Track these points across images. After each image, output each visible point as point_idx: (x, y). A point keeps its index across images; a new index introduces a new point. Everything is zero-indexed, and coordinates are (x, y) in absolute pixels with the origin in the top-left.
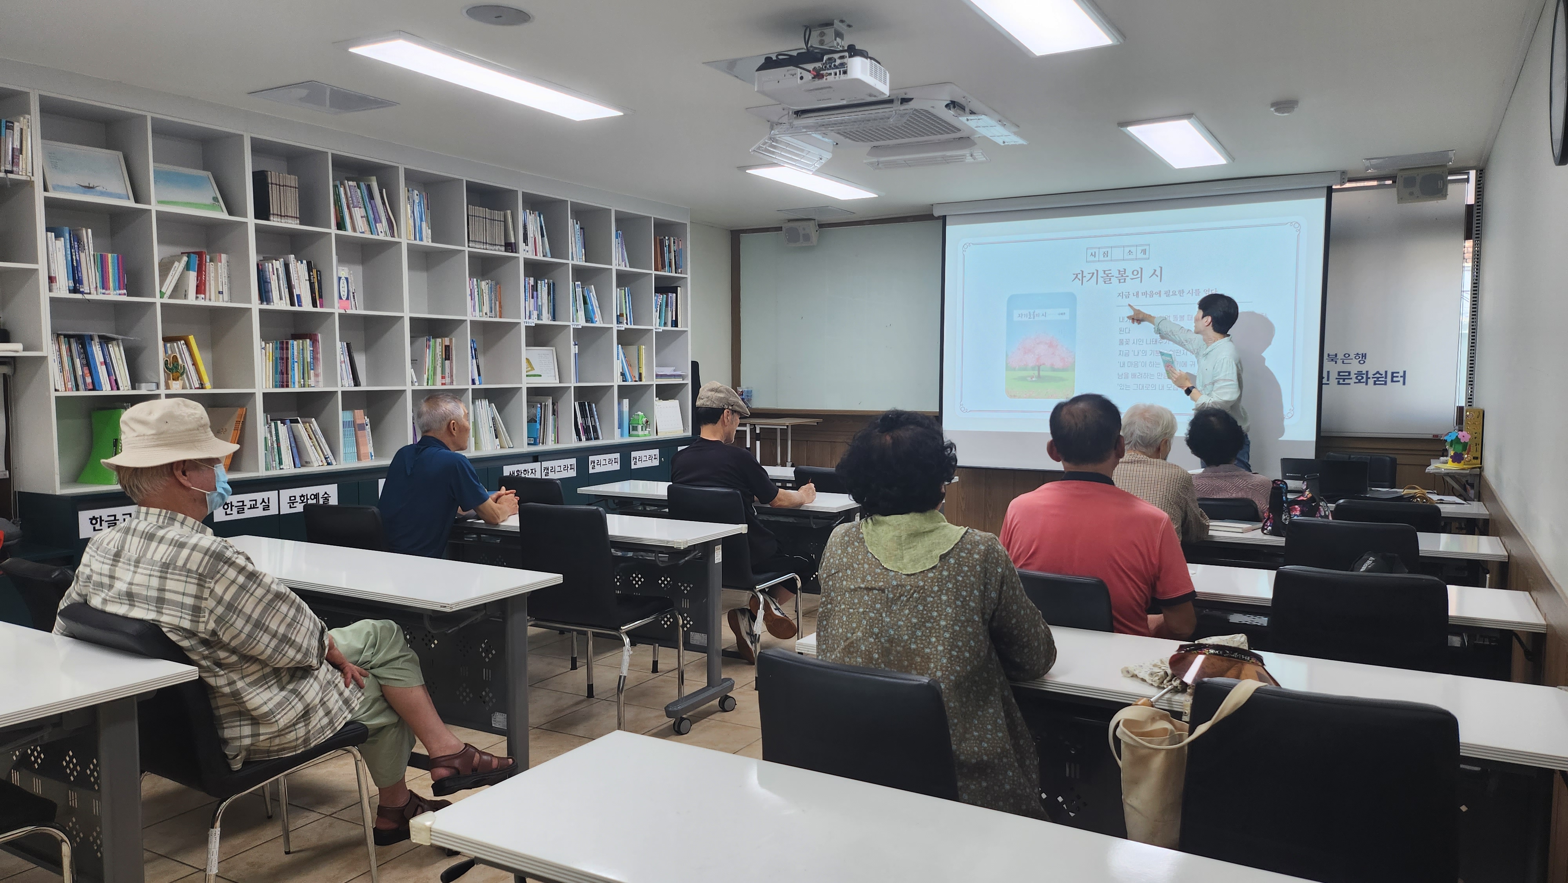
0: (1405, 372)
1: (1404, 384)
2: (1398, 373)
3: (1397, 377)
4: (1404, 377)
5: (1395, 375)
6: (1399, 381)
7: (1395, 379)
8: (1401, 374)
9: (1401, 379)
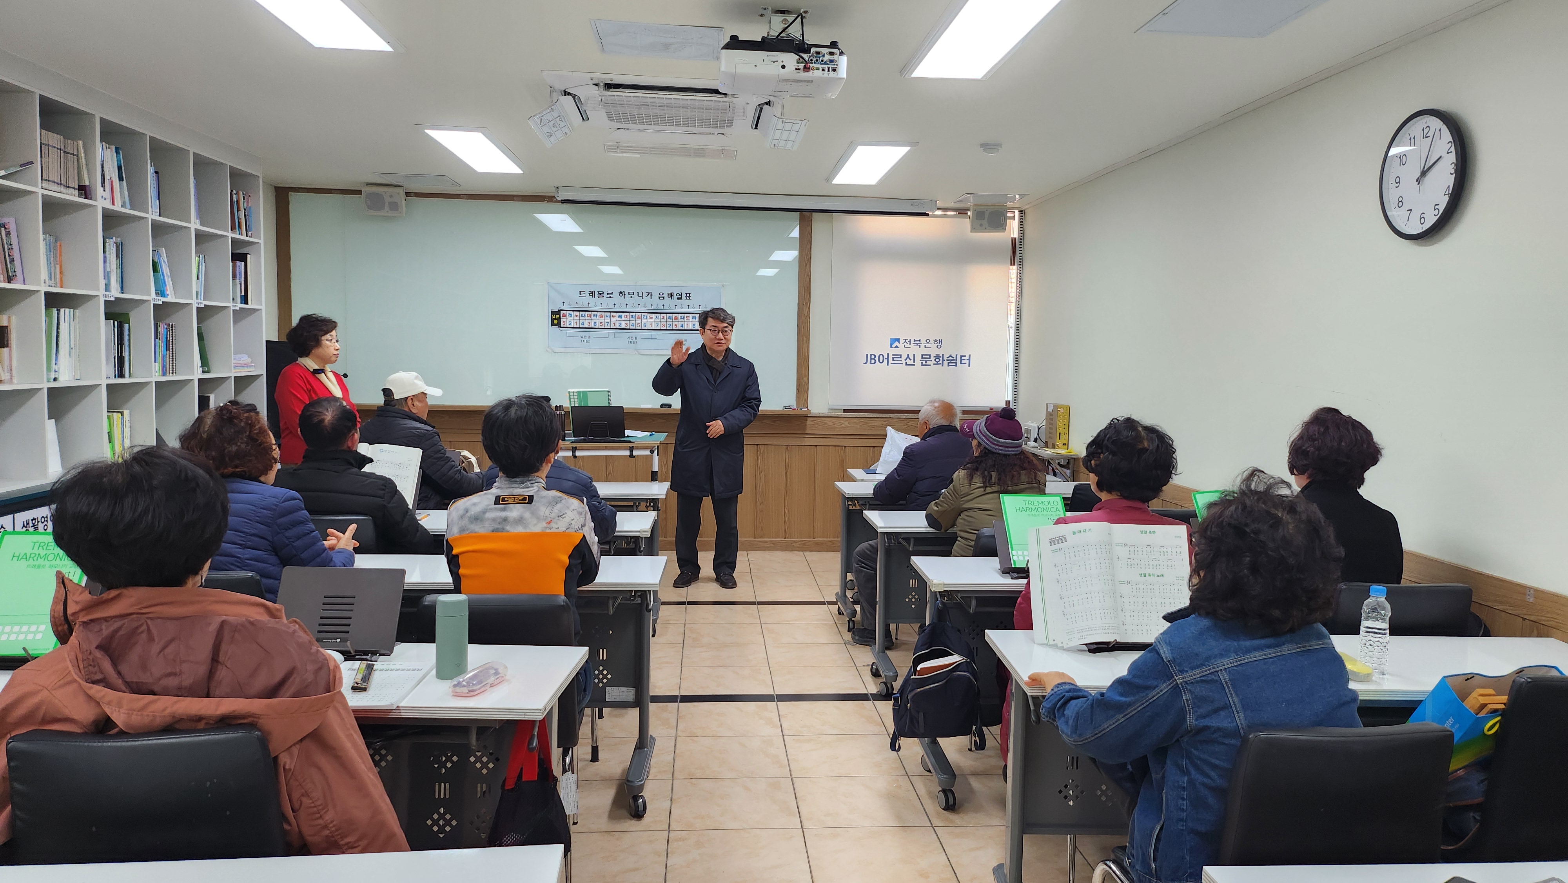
0: (970, 355)
1: (969, 366)
2: (965, 356)
3: (964, 360)
4: (969, 359)
5: (963, 358)
6: (965, 363)
7: (963, 362)
8: (967, 357)
9: (967, 362)
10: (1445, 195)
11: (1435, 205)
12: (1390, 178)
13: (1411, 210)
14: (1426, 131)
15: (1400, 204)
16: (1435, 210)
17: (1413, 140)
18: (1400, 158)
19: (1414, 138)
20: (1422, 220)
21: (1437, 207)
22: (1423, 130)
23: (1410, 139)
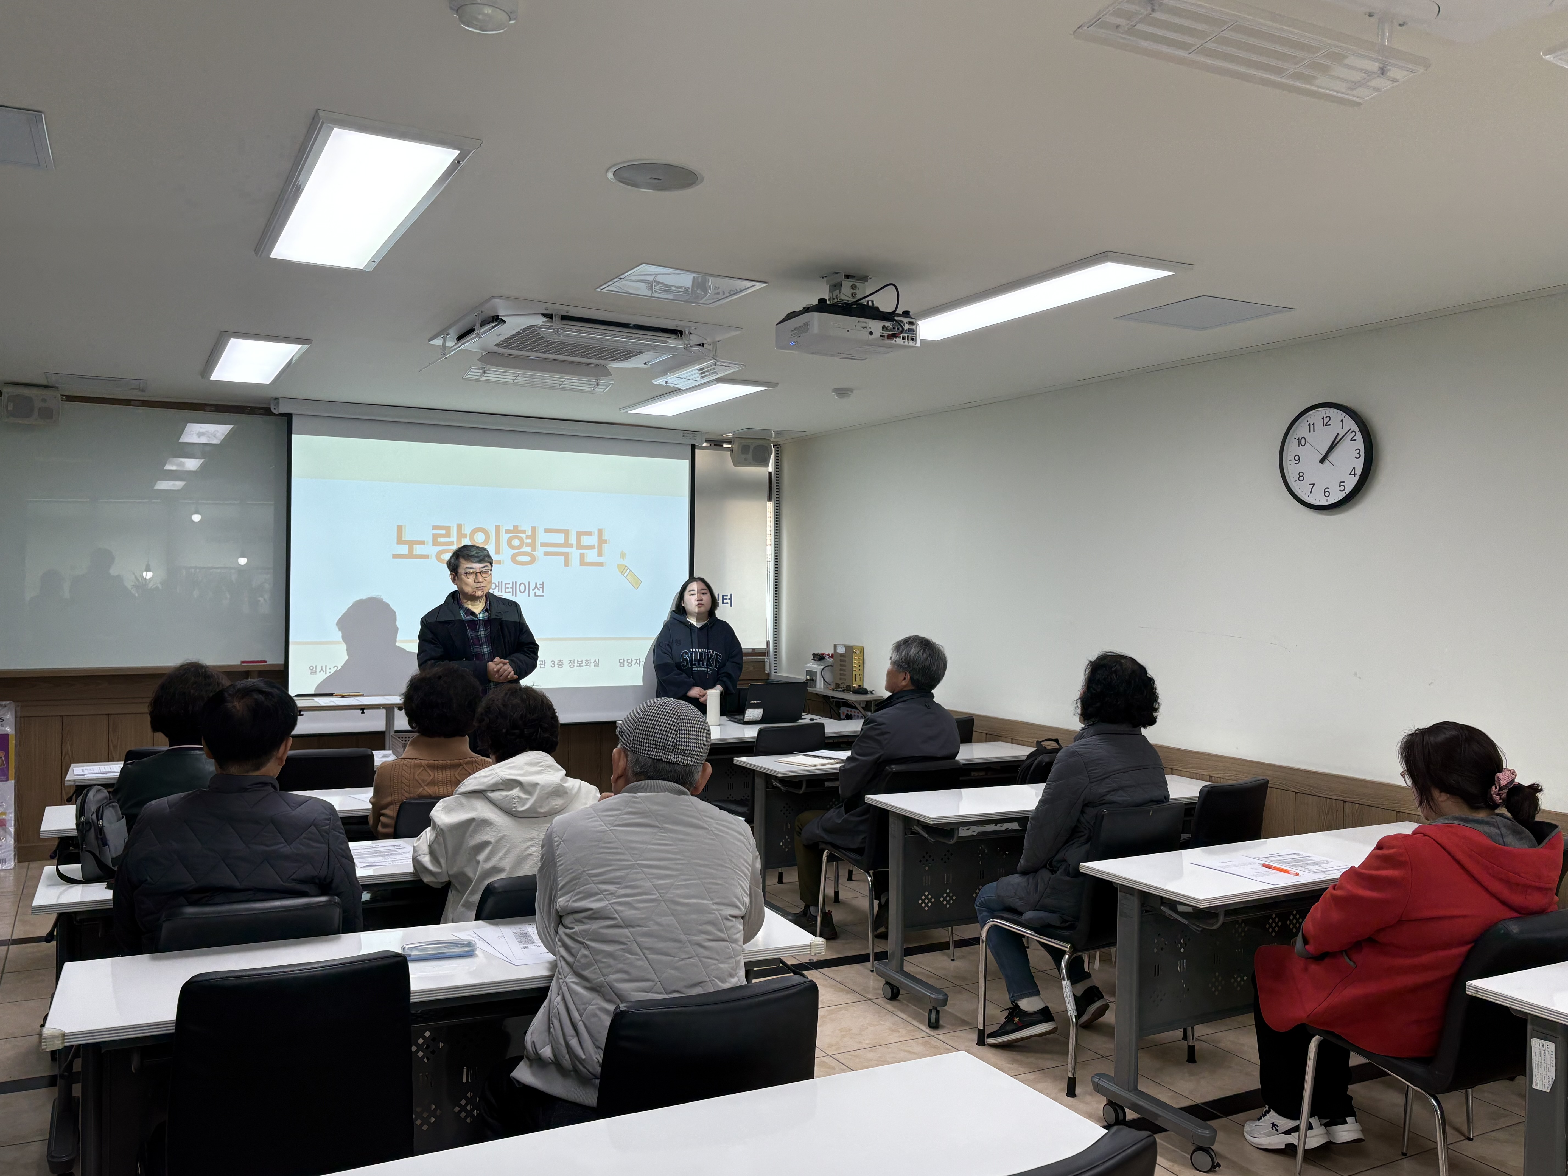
0: (731, 595)
1: (731, 606)
2: (727, 596)
3: (726, 599)
4: (731, 599)
5: (725, 597)
6: (727, 603)
7: (725, 601)
8: (729, 597)
9: (729, 601)
10: (1350, 474)
11: (1340, 482)
12: (1289, 455)
13: (1314, 484)
14: (1326, 420)
15: (1301, 478)
16: (1340, 486)
17: (1312, 426)
18: (1298, 439)
19: (1313, 424)
20: (1327, 494)
21: (1341, 484)
22: (1323, 418)
23: (1309, 425)
